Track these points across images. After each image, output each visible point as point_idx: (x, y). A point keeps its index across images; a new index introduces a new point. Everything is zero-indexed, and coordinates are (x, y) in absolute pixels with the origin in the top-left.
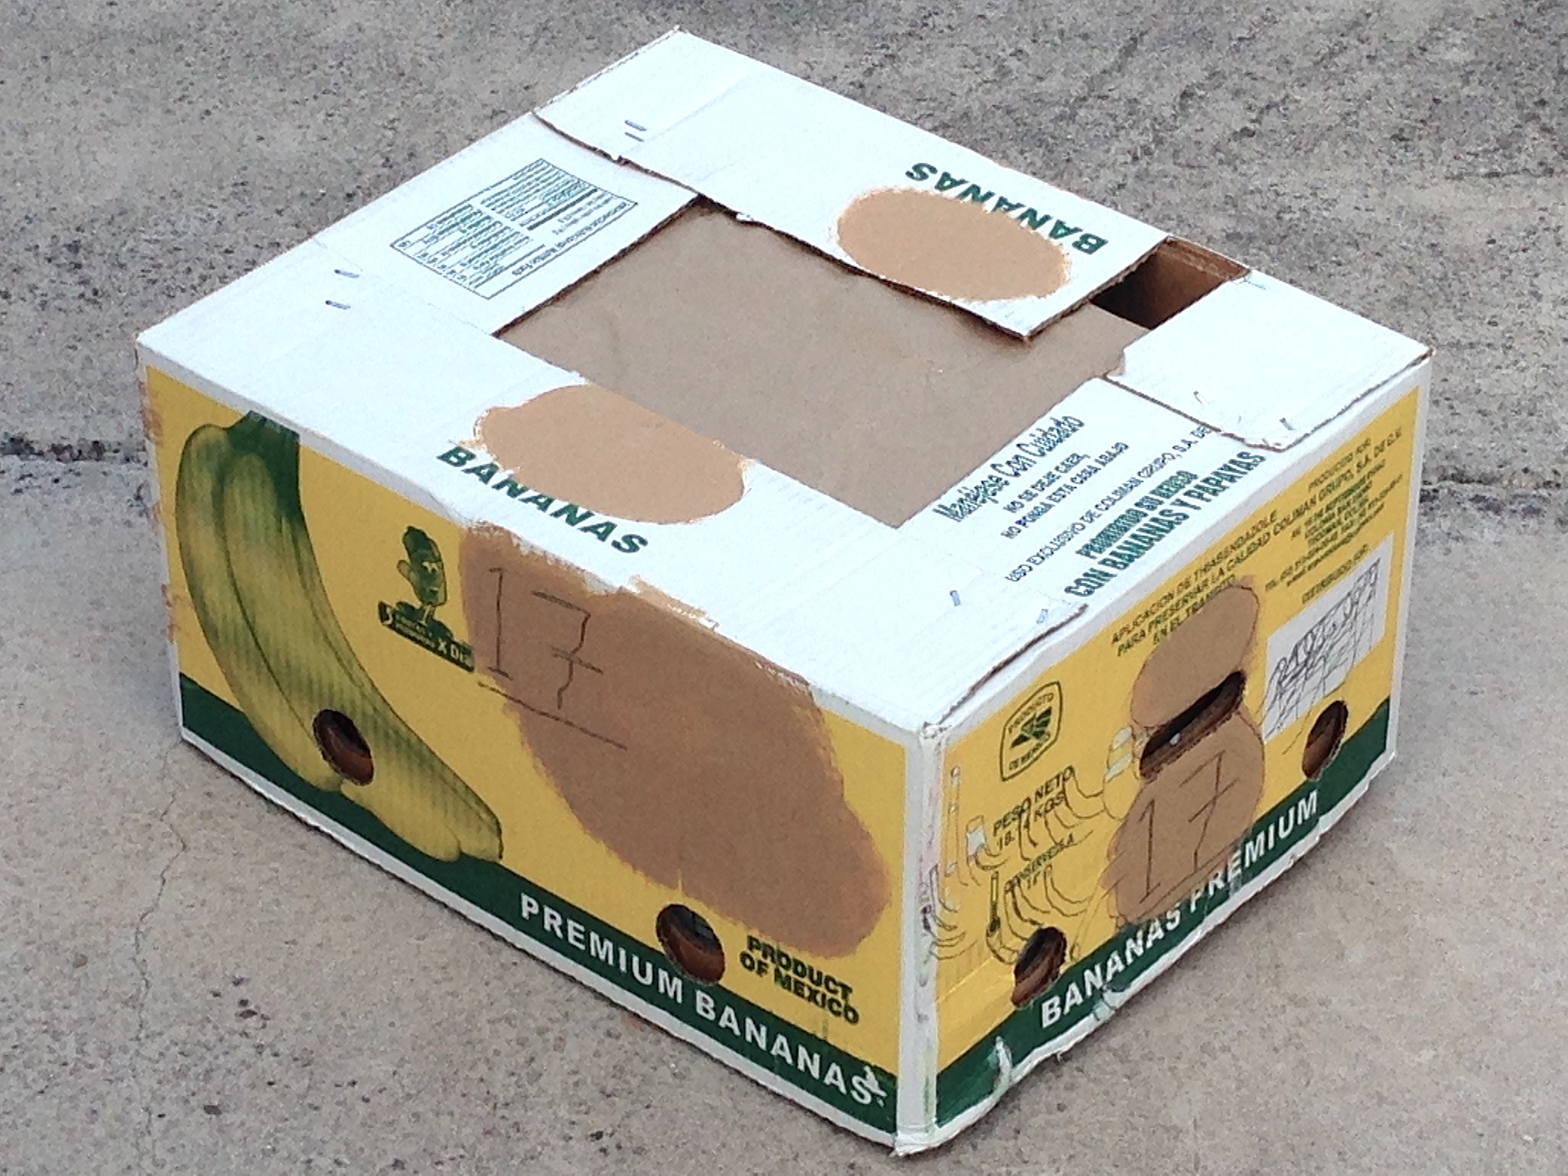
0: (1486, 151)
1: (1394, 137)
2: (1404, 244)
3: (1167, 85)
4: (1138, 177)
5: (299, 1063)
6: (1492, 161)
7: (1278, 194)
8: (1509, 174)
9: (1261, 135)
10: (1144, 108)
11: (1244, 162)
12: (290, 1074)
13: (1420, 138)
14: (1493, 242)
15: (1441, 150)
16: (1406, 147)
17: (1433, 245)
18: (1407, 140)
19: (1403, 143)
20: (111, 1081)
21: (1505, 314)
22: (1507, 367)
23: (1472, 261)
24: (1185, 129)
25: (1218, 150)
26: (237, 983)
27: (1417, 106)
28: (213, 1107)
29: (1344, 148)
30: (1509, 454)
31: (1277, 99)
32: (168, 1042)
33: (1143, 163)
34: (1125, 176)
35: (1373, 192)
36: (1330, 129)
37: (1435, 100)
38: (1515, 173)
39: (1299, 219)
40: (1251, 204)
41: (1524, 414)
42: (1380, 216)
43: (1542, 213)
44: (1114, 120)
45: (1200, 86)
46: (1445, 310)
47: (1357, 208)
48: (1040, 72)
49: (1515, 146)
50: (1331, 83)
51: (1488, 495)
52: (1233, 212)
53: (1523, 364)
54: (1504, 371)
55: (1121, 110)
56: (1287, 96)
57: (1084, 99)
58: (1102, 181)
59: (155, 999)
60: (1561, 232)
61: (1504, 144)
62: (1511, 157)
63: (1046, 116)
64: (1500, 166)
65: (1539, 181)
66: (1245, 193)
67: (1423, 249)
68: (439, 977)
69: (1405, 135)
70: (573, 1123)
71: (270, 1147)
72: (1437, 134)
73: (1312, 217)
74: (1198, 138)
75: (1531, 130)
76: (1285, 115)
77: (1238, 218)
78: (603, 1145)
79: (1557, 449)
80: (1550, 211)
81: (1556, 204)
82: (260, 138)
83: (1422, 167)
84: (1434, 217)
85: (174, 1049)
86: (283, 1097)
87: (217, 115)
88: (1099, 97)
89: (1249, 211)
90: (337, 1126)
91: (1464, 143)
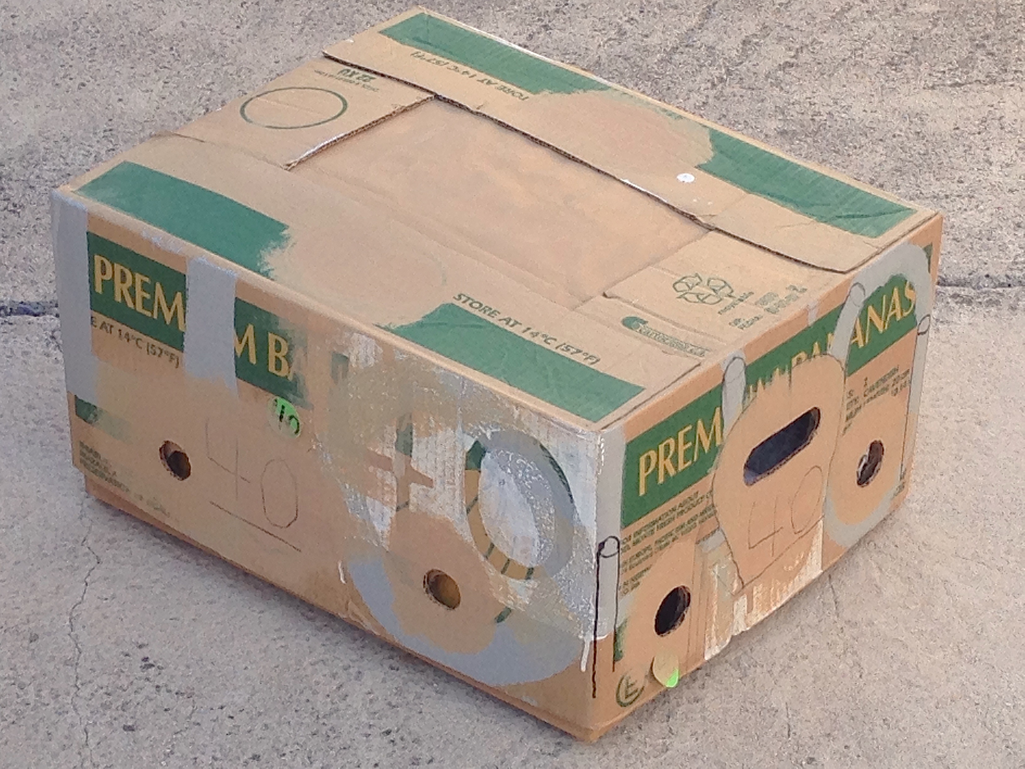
0: (950, 70)
1: (888, 64)
3: (733, 36)
4: (716, 98)
5: (185, 696)
6: (954, 76)
7: (811, 104)
8: (966, 84)
9: (797, 66)
10: (718, 52)
11: (786, 85)
12: (179, 703)
13: (905, 63)
14: (958, 128)
15: (919, 70)
16: (895, 70)
17: (918, 133)
18: (897, 65)
19: (894, 68)
20: (59, 713)
21: (968, 175)
22: (971, 210)
23: (944, 142)
24: (747, 64)
25: (769, 77)
26: (140, 647)
27: (902, 42)
28: (129, 727)
29: (854, 72)
30: (976, 266)
31: (808, 42)
32: (96, 687)
33: (719, 87)
34: (707, 96)
35: (876, 99)
36: (844, 60)
37: (915, 39)
38: (970, 83)
39: (826, 120)
40: (793, 111)
41: (985, 240)
42: (880, 115)
43: (992, 109)
44: (698, 60)
45: (755, 35)
46: (927, 174)
47: (864, 111)
48: (646, 32)
49: (970, 65)
50: (843, 30)
51: (962, 293)
52: (781, 117)
55: (702, 54)
56: (814, 40)
57: (677, 48)
58: (692, 101)
59: (86, 659)
60: (1004, 120)
61: (963, 63)
62: (967, 73)
63: (652, 61)
64: (960, 79)
65: (987, 88)
66: (789, 104)
68: (275, 637)
69: (896, 62)
70: (370, 725)
71: (168, 751)
72: (917, 59)
73: (835, 118)
74: (755, 70)
75: (980, 54)
76: (813, 52)
77: (785, 120)
78: (392, 739)
79: (1008, 261)
80: (995, 107)
81: (999, 102)
82: (120, 100)
83: (908, 82)
84: (917, 114)
85: (101, 691)
86: (175, 719)
87: (89, 86)
88: (687, 46)
89: (792, 116)
90: (213, 734)
91: (936, 64)
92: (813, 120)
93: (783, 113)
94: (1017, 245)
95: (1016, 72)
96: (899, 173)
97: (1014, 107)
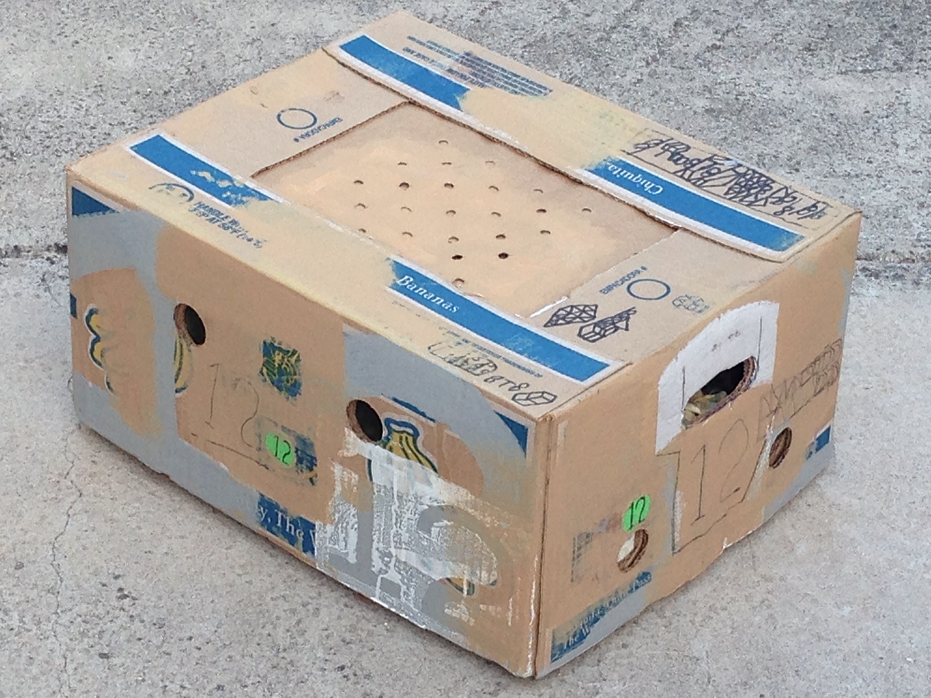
0: (862, 57)
1: (805, 49)
2: (814, 114)
3: (666, 18)
4: (650, 75)
5: (157, 626)
6: (865, 63)
7: (735, 85)
8: (876, 70)
9: (724, 48)
10: (652, 33)
11: (714, 65)
12: (151, 633)
13: (821, 49)
14: (868, 112)
15: (833, 56)
16: (812, 55)
17: (832, 115)
18: (813, 50)
19: (810, 53)
20: (41, 639)
21: (877, 156)
22: (879, 188)
23: (856, 124)
24: (678, 45)
25: (698, 58)
26: (117, 577)
27: (818, 29)
28: (105, 654)
29: (775, 56)
30: (883, 241)
31: (733, 26)
32: (75, 615)
33: (653, 66)
34: (641, 74)
35: (794, 82)
36: (766, 44)
37: (829, 26)
38: (879, 70)
39: (749, 100)
40: (720, 91)
41: (891, 218)
42: (798, 97)
43: (898, 95)
44: (634, 40)
45: (686, 18)
46: (840, 154)
47: (784, 92)
48: (588, 12)
49: (879, 53)
50: (767, 16)
51: (871, 267)
52: (708, 95)
53: (889, 186)
54: (878, 192)
55: (637, 34)
56: (739, 25)
57: (615, 28)
58: (628, 78)
59: (66, 588)
60: (909, 105)
61: (872, 51)
62: (877, 60)
63: (592, 38)
64: (870, 66)
65: (895, 75)
66: (716, 84)
67: (826, 117)
68: (241, 573)
69: (812, 48)
70: (326, 660)
71: (141, 678)
72: (831, 46)
73: (757, 98)
74: (686, 51)
75: (888, 43)
76: (738, 36)
77: (712, 99)
78: (345, 674)
79: (912, 238)
80: (901, 92)
81: (905, 89)
82: (110, 58)
83: (823, 67)
84: (832, 97)
85: (79, 619)
86: (147, 647)
87: (82, 44)
88: (624, 26)
89: (718, 95)
90: (182, 665)
91: (848, 52)
92: (737, 99)
93: (710, 92)
94: (920, 223)
95: (921, 60)
96: (815, 152)
97: (919, 94)
